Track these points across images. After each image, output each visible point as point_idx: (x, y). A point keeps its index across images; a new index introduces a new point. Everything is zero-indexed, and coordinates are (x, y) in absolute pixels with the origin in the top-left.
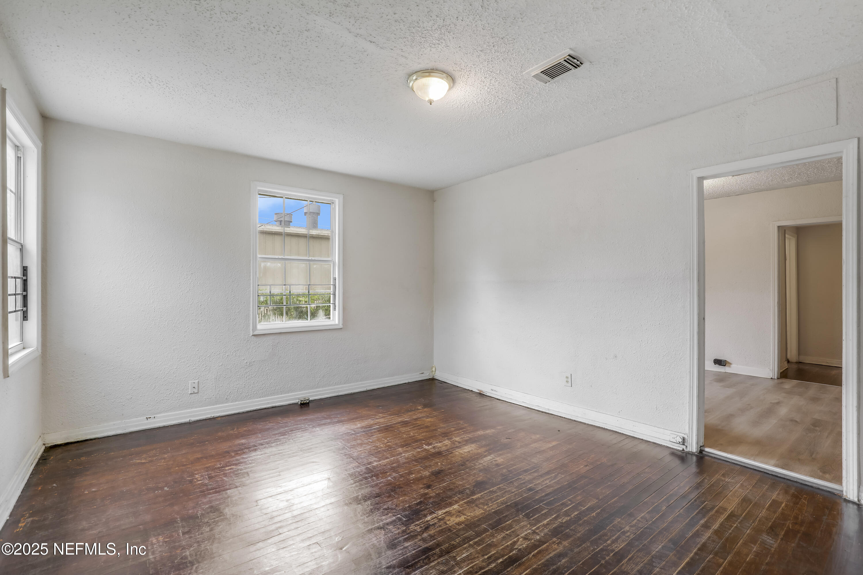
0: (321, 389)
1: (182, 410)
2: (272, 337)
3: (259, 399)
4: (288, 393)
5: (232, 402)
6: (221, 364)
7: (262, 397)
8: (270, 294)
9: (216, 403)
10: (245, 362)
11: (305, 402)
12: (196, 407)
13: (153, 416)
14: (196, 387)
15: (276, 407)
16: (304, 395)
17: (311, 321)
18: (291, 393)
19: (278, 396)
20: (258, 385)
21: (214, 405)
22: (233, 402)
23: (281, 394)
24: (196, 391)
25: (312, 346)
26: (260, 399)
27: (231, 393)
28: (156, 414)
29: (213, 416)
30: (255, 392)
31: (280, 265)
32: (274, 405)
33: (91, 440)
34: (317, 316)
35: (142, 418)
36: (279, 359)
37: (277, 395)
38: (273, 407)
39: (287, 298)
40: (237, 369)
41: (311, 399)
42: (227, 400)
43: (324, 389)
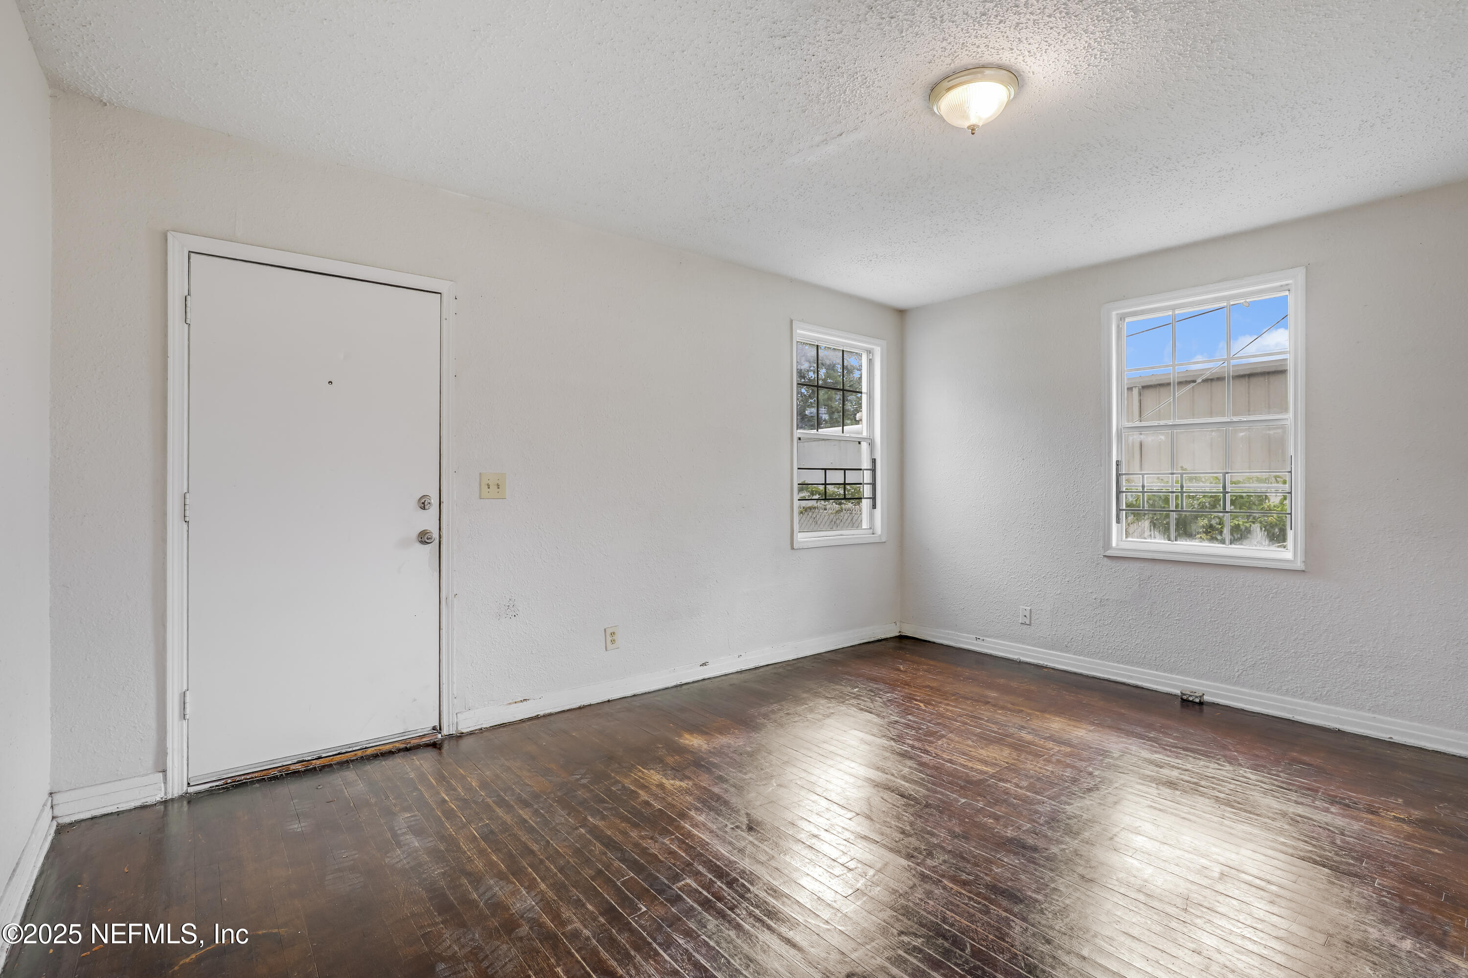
0: (1247, 691)
1: (1011, 642)
2: (1137, 565)
3: (1116, 664)
4: (1171, 672)
5: (1074, 654)
6: (1059, 592)
7: (1122, 663)
8: (1143, 489)
9: (1052, 648)
10: (1094, 597)
11: (1191, 699)
12: (1028, 645)
13: (982, 638)
14: (1028, 616)
15: (1143, 688)
16: (1198, 688)
17: (1230, 546)
18: (1177, 675)
19: (1151, 671)
20: (1114, 641)
21: (1050, 650)
22: (1076, 655)
23: (1156, 670)
24: (1028, 622)
25: (1223, 596)
26: (1119, 665)
27: (1073, 640)
28: (986, 636)
29: (1046, 664)
30: (1110, 651)
31: (1163, 437)
32: (1139, 683)
33: (929, 642)
34: (1247, 538)
35: (971, 636)
36: (1152, 605)
37: (1148, 669)
38: (1137, 687)
39: (1177, 497)
40: (1082, 605)
41: (1206, 698)
42: (1067, 649)
43: (1254, 692)
